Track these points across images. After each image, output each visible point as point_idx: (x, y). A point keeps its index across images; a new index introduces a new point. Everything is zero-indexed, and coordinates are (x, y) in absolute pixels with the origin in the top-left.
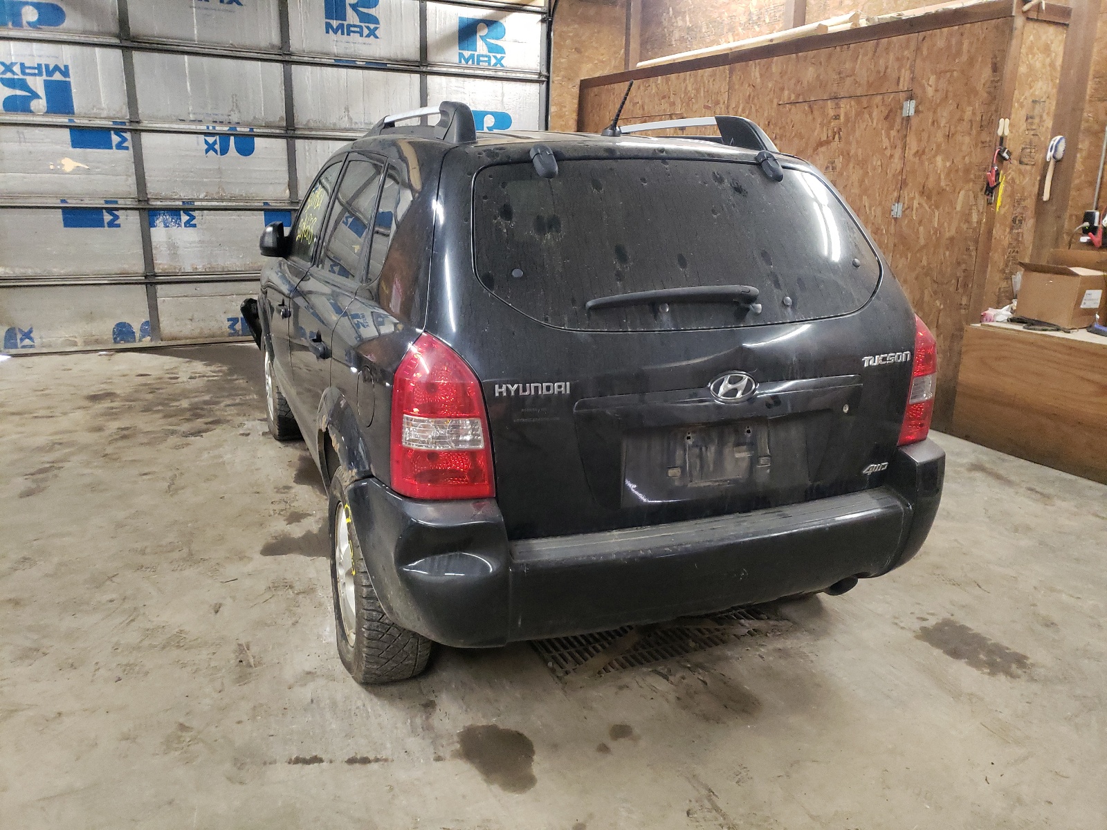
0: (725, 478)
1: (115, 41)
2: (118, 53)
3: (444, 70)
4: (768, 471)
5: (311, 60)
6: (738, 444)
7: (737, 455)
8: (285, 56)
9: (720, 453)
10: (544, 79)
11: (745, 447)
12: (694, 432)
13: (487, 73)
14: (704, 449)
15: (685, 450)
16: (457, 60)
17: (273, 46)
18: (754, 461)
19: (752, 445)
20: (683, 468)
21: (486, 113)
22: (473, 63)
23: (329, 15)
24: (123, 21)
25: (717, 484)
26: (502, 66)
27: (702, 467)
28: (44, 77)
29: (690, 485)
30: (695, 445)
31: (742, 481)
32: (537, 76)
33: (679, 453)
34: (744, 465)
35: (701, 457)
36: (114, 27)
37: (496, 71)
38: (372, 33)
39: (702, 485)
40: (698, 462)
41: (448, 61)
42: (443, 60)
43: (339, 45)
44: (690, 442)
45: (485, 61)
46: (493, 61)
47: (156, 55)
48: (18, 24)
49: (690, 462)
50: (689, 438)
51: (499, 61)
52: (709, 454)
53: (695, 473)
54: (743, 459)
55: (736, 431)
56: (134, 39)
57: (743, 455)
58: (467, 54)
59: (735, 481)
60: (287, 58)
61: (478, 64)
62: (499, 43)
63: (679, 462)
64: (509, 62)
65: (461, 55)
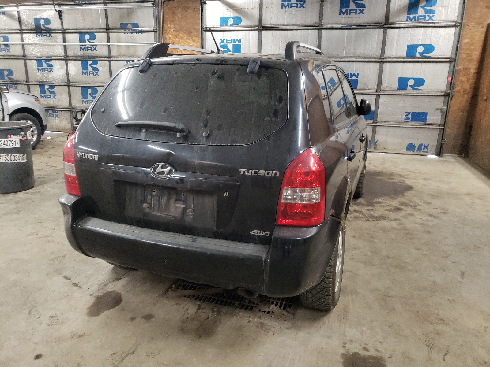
0: (170, 214)
1: (257, 28)
2: (257, 33)
3: (397, 25)
4: (192, 217)
5: (331, 27)
6: (177, 200)
7: (177, 205)
8: (320, 27)
9: (168, 201)
10: (458, 25)
11: (182, 202)
12: (157, 189)
13: (422, 25)
14: (160, 198)
15: (152, 197)
16: (405, 19)
17: (315, 23)
18: (184, 210)
19: (185, 202)
20: (151, 204)
21: (419, 46)
22: (415, 20)
23: (342, 6)
24: (260, 20)
25: (166, 216)
26: (432, 20)
27: (159, 206)
28: (233, 44)
29: (153, 213)
30: (156, 195)
31: (178, 218)
32: (454, 24)
33: (149, 197)
34: (180, 210)
35: (159, 201)
36: (257, 23)
37: (428, 23)
38: (362, 12)
39: (159, 214)
40: (157, 203)
41: (400, 21)
42: (397, 21)
43: (344, 19)
44: (154, 193)
45: (423, 19)
46: (427, 18)
47: (270, 32)
48: (227, 26)
49: (154, 203)
50: (154, 191)
51: (431, 18)
52: (163, 201)
53: (156, 208)
54: (179, 207)
55: (177, 194)
56: (263, 27)
57: (180, 206)
58: (411, 16)
59: (174, 217)
60: (320, 28)
61: (418, 20)
62: (432, 8)
63: (149, 201)
64: (436, 18)
65: (408, 17)
